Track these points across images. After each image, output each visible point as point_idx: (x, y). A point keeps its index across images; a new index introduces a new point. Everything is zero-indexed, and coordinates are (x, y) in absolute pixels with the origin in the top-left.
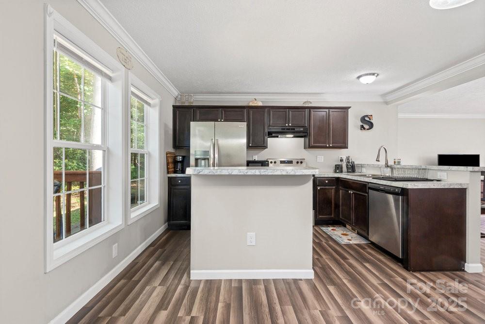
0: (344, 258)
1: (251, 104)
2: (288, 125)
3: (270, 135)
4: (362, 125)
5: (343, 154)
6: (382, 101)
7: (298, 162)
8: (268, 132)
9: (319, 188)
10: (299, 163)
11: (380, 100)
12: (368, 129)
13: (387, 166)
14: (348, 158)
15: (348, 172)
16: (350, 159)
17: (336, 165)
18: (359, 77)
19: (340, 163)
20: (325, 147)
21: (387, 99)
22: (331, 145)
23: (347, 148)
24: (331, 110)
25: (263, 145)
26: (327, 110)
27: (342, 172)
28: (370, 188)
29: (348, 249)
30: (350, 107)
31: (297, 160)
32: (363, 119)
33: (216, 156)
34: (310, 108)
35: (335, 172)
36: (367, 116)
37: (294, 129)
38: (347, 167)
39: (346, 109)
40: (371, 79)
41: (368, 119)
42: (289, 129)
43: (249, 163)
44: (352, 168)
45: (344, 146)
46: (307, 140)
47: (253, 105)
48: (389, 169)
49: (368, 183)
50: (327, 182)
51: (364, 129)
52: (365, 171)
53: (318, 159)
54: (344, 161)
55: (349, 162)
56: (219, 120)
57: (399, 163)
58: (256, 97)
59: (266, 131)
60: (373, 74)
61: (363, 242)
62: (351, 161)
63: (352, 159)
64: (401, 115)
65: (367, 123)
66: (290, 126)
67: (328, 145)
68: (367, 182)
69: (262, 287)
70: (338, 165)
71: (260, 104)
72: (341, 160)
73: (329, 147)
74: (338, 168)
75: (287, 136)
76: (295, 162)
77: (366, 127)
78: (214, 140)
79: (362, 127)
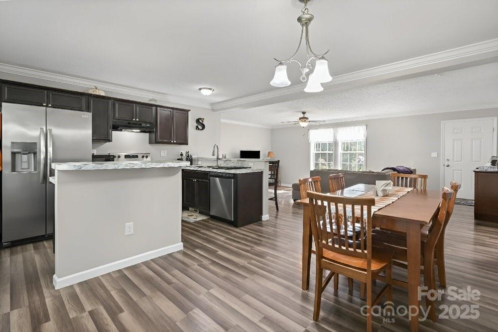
0: (198, 231)
1: (91, 92)
2: (136, 120)
3: (116, 128)
5: (183, 149)
6: (211, 108)
7: (143, 157)
8: (113, 126)
10: (145, 158)
11: (209, 107)
14: (187, 153)
16: (189, 154)
17: (178, 159)
18: (200, 89)
20: (170, 143)
21: (215, 107)
22: (175, 142)
23: (188, 144)
24: (175, 111)
25: (107, 139)
26: (171, 110)
28: (211, 176)
29: (197, 225)
30: (190, 110)
31: (143, 155)
32: (198, 121)
33: (50, 149)
34: (157, 106)
36: (200, 119)
37: (141, 124)
39: (186, 112)
40: (208, 92)
42: (136, 124)
43: (95, 158)
44: (190, 159)
45: (185, 143)
46: (153, 135)
47: (93, 93)
49: (209, 172)
51: (199, 129)
52: (201, 163)
53: (162, 153)
54: (184, 155)
55: (188, 157)
56: (44, 104)
58: (96, 85)
59: (111, 124)
60: (210, 89)
61: (204, 218)
62: (190, 156)
63: (191, 154)
64: (222, 120)
65: (201, 125)
66: (137, 121)
67: (172, 141)
69: (144, 267)
71: (103, 94)
72: (182, 155)
73: (174, 143)
75: (134, 130)
76: (140, 156)
78: (45, 130)
79: (197, 127)
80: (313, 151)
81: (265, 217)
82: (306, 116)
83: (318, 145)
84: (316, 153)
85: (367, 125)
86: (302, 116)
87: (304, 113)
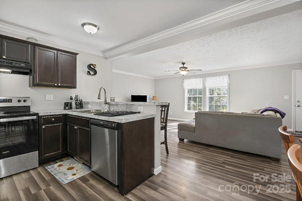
2: (2, 57)
4: (89, 71)
5: (72, 93)
6: (103, 56)
7: (19, 101)
9: (44, 127)
10: (22, 102)
12: (92, 75)
13: (106, 103)
14: (77, 97)
15: (77, 108)
16: (78, 97)
17: (65, 103)
18: (83, 25)
19: (70, 101)
20: (54, 86)
22: (59, 85)
23: (76, 88)
24: (59, 52)
26: (56, 52)
27: (71, 108)
28: (92, 124)
30: (78, 54)
31: (19, 99)
34: (35, 45)
35: (65, 109)
36: (92, 65)
37: (11, 63)
38: (76, 104)
39: (74, 55)
41: (93, 68)
42: (3, 62)
44: (80, 105)
45: (73, 86)
46: (31, 77)
48: (107, 106)
50: (53, 119)
51: (90, 74)
52: (90, 107)
53: (47, 97)
54: (73, 99)
55: (77, 100)
57: (114, 100)
60: (96, 26)
62: (79, 99)
63: (81, 97)
65: (92, 70)
66: (4, 59)
67: (56, 85)
68: (90, 118)
70: (67, 103)
72: (71, 99)
74: (68, 105)
77: (92, 73)
80: (187, 95)
81: (157, 170)
82: (185, 66)
83: (190, 91)
84: (188, 97)
85: (229, 75)
86: (182, 66)
87: (183, 64)
